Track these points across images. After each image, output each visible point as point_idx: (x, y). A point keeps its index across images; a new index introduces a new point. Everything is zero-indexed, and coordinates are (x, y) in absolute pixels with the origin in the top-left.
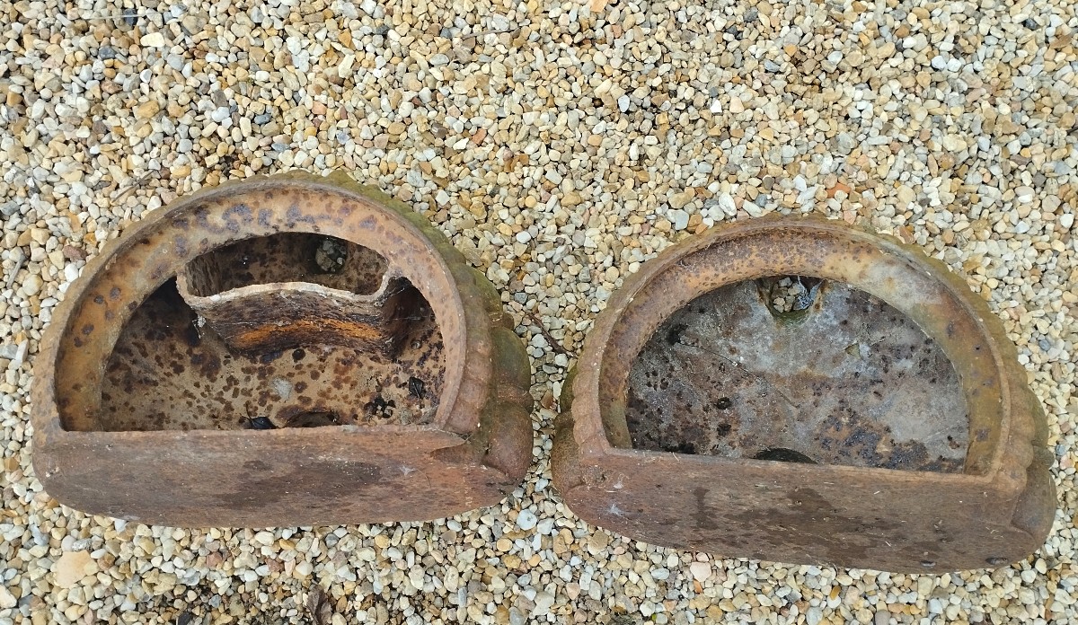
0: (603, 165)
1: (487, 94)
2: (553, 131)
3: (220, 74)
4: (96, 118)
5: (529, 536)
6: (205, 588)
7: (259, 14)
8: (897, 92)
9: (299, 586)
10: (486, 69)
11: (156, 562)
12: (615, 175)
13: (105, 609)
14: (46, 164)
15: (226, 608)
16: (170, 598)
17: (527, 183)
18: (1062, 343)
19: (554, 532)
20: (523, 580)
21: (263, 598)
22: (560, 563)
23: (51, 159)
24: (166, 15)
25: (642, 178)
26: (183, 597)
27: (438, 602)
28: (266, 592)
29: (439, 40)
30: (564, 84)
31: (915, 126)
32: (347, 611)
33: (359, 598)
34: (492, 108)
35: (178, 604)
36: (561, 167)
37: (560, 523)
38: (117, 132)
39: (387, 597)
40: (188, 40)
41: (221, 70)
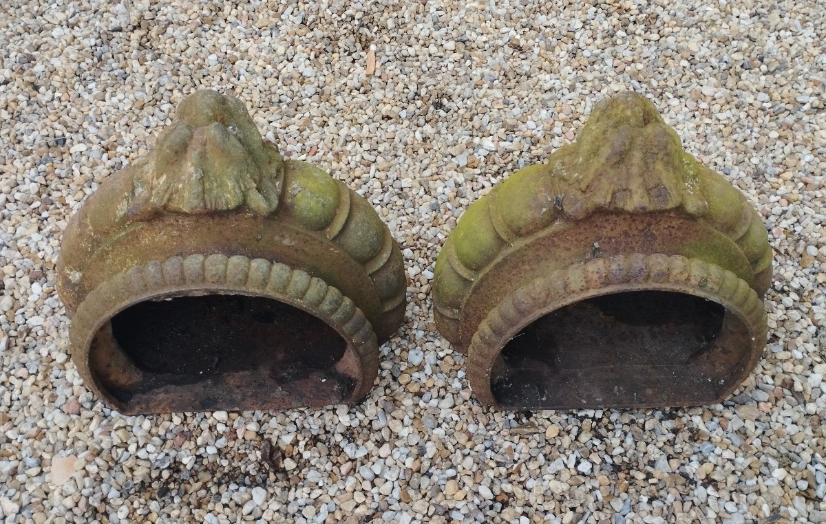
0: (401, 146)
1: (312, 129)
2: (361, 135)
3: (127, 157)
4: (44, 196)
5: (420, 368)
6: (176, 467)
7: (148, 120)
8: (571, 71)
9: (251, 448)
10: (307, 115)
11: (132, 448)
12: (410, 150)
13: (95, 496)
14: (11, 230)
15: (196, 479)
16: (148, 481)
17: (352, 165)
18: (736, 168)
19: (439, 362)
20: (426, 397)
21: (225, 463)
22: (450, 380)
23: (14, 226)
24: (85, 133)
25: (428, 146)
26: (159, 478)
27: (365, 431)
28: (226, 458)
29: (272, 109)
30: (360, 111)
31: (590, 84)
32: (294, 454)
33: (302, 443)
34: (318, 134)
35: (155, 485)
36: (373, 152)
37: (441, 354)
38: (60, 201)
39: (323, 437)
40: (102, 142)
41: (128, 154)
